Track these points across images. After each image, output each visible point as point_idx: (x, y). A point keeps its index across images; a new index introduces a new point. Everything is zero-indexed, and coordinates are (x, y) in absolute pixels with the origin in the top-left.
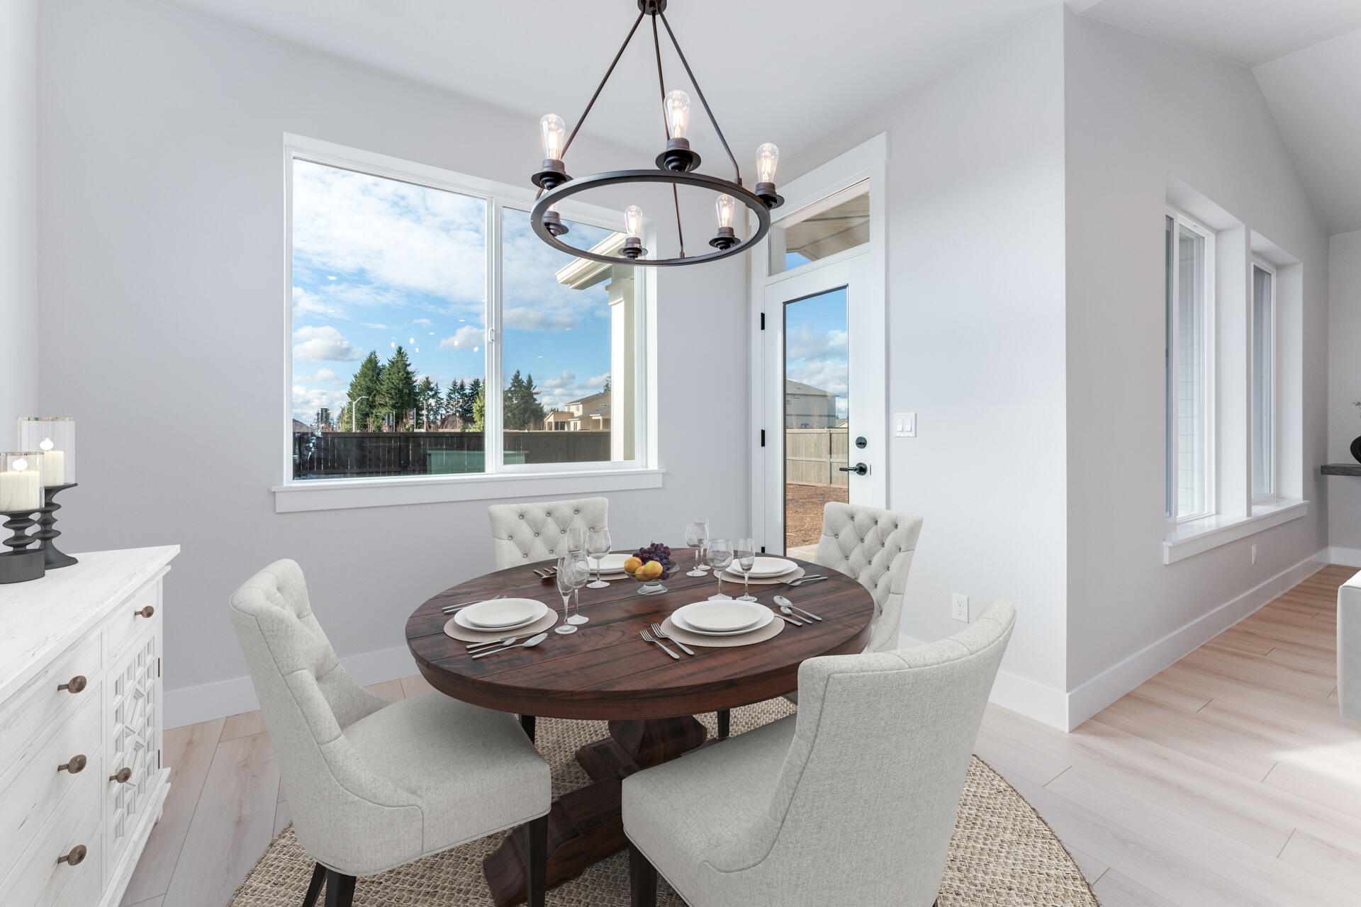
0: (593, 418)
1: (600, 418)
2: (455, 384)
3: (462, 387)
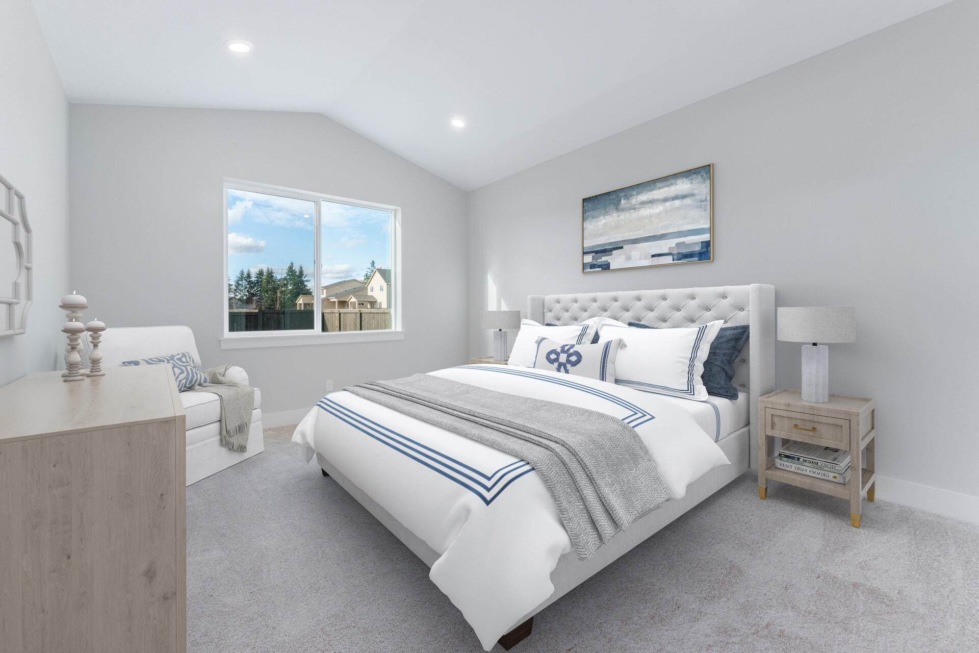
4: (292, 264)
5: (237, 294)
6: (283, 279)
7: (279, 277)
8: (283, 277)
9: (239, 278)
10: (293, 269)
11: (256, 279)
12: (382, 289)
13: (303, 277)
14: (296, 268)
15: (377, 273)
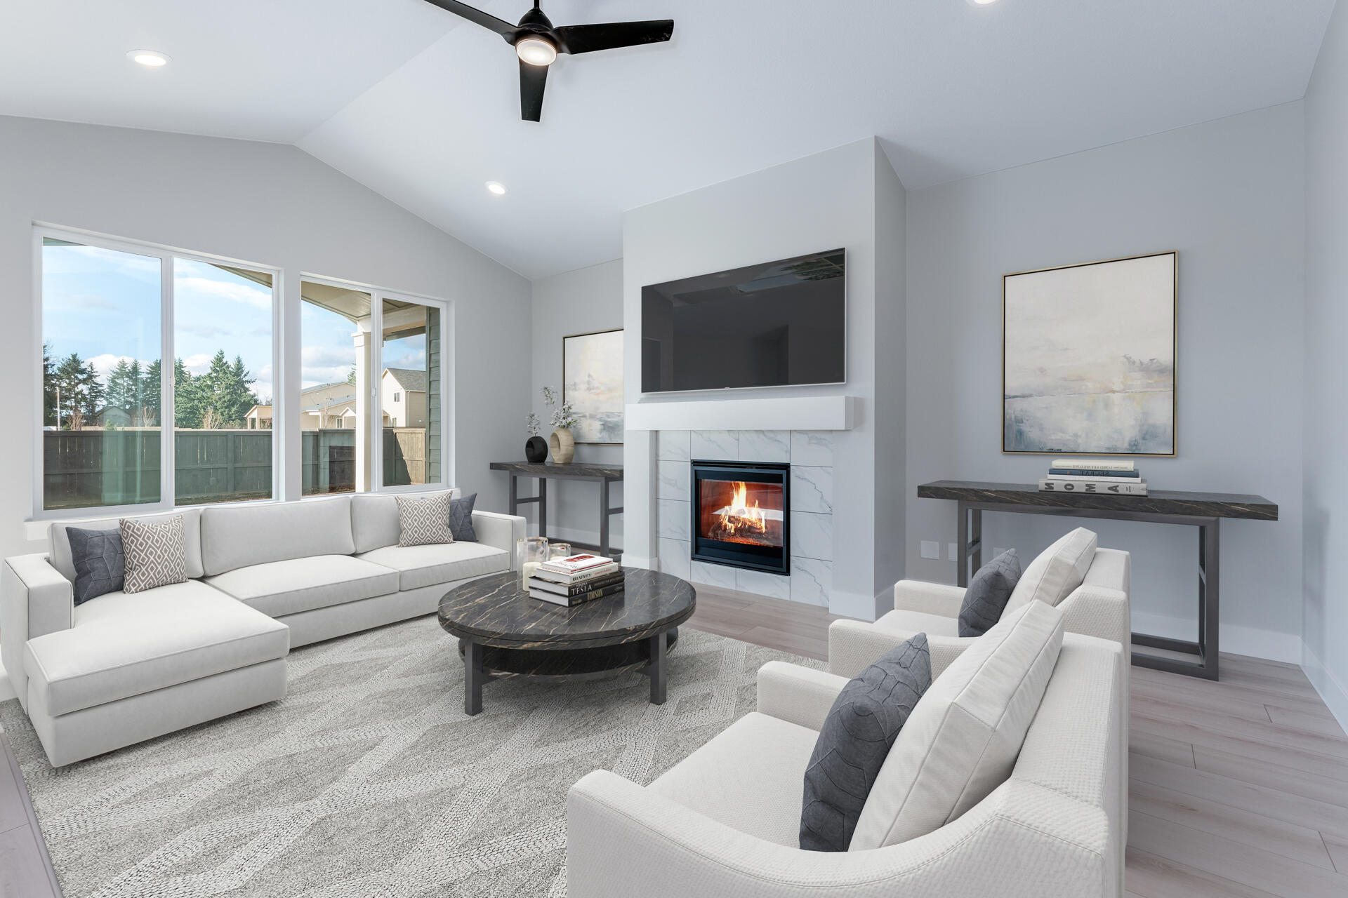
0: (310, 414)
1: (319, 414)
2: (123, 365)
3: (135, 370)
4: (222, 353)
5: (113, 400)
6: (205, 377)
7: (194, 374)
8: (204, 374)
9: (117, 373)
10: (224, 361)
11: (150, 376)
12: (397, 398)
13: (243, 375)
14: (230, 360)
15: (389, 374)
